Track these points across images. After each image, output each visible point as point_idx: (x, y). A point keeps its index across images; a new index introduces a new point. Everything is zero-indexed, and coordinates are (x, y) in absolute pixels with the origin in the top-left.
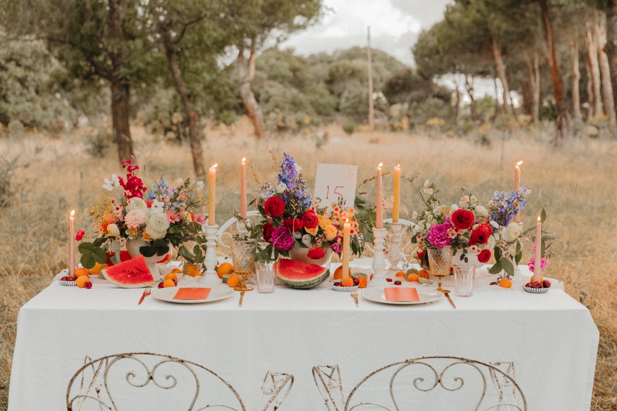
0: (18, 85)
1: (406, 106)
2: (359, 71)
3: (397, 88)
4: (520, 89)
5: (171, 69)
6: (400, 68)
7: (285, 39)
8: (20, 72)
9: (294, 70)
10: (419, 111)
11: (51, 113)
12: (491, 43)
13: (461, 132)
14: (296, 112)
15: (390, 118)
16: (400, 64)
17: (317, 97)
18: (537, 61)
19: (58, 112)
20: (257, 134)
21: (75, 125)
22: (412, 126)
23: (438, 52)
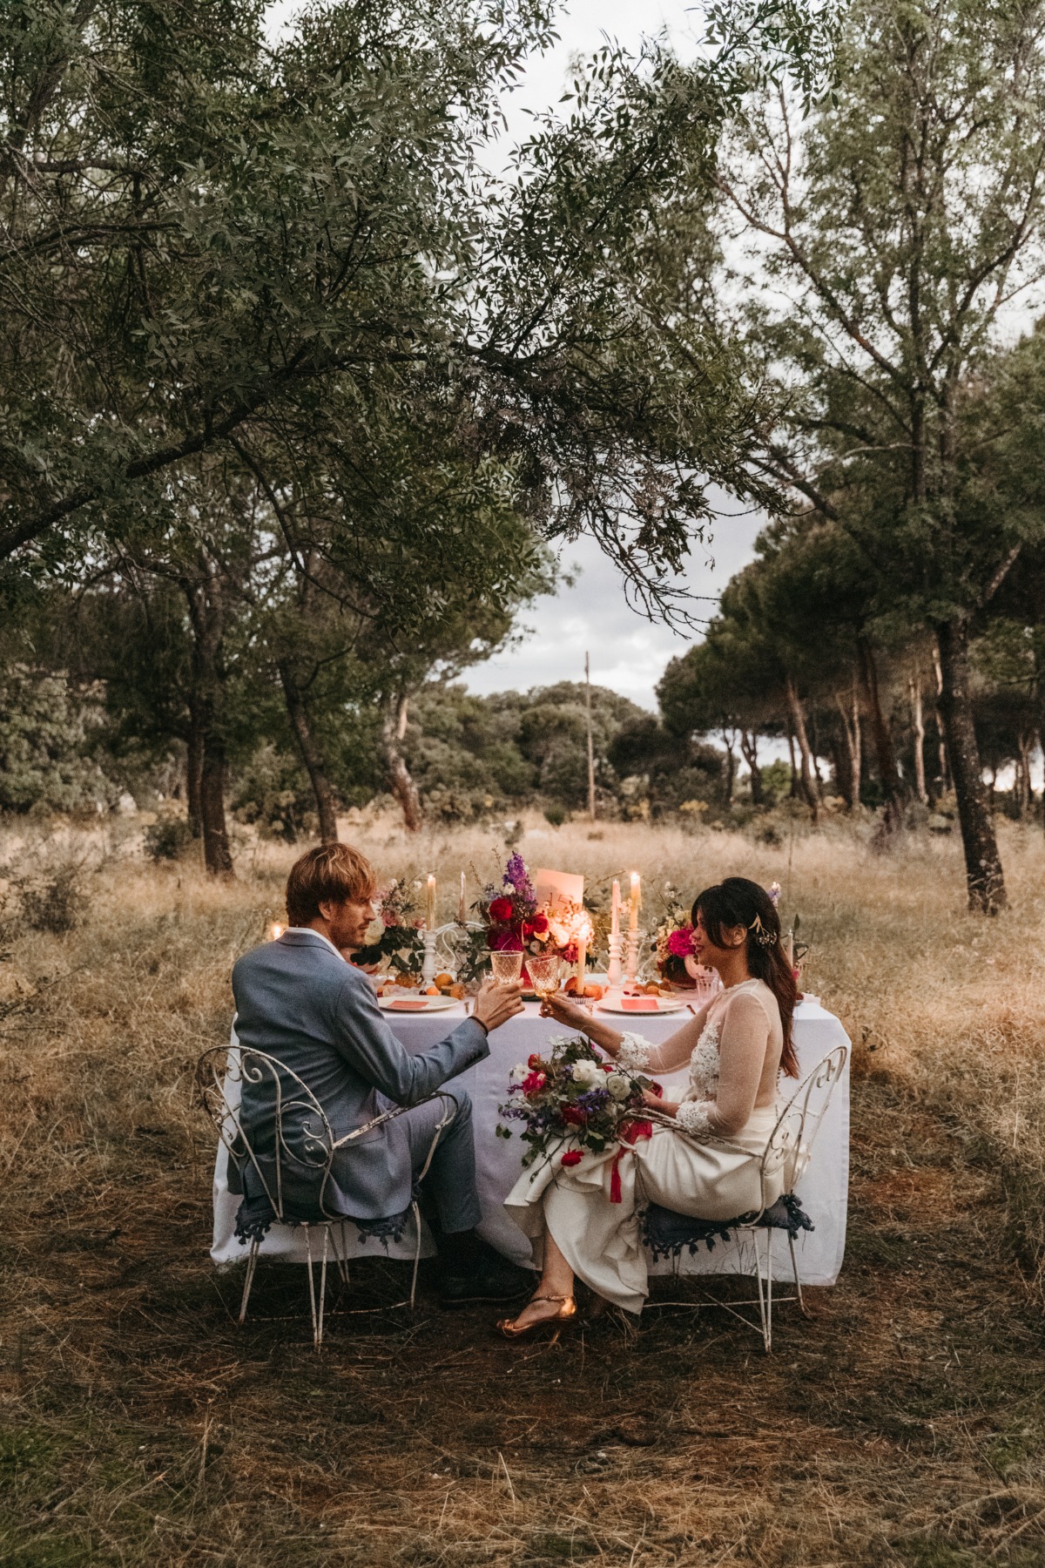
0: (25, 744)
1: (647, 778)
2: (572, 723)
3: (632, 751)
4: (831, 754)
5: (294, 726)
6: (638, 717)
7: (456, 674)
8: (30, 724)
9: (466, 720)
10: (670, 788)
11: (76, 788)
12: (784, 681)
13: (734, 823)
14: (469, 789)
15: (622, 798)
16: (639, 710)
17: (503, 763)
18: (856, 709)
19: (88, 788)
20: (410, 823)
21: (113, 809)
22: (655, 812)
23: (697, 694)
